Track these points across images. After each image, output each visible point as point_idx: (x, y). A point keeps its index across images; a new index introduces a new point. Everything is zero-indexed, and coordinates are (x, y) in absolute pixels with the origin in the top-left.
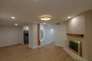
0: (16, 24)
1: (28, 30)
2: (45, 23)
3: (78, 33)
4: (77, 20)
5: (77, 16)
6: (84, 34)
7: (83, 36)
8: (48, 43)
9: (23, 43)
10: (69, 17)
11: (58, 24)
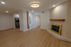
0: (7, 12)
1: (19, 17)
2: (33, 11)
3: (60, 19)
4: (60, 8)
5: (61, 4)
6: (65, 19)
7: (64, 21)
8: (35, 27)
9: (15, 28)
10: (54, 6)
11: (43, 12)
